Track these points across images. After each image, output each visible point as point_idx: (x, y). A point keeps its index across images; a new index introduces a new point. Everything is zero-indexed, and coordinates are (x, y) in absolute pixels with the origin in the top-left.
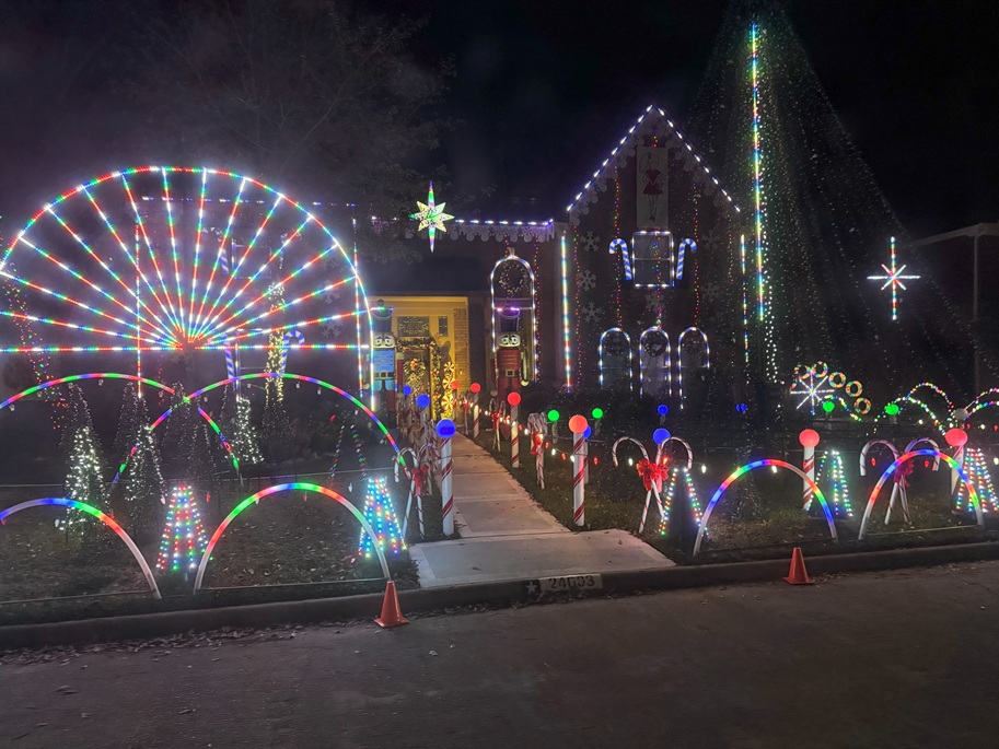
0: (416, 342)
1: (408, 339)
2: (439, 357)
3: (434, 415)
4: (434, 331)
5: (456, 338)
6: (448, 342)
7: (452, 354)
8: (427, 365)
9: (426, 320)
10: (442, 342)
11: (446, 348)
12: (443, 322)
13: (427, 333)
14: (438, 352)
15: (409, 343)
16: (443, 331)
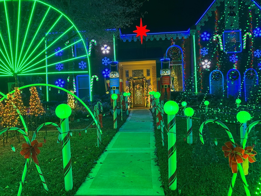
0: (139, 79)
1: (136, 78)
2: (147, 84)
3: (145, 104)
4: (145, 74)
5: (153, 77)
6: (150, 78)
7: (151, 82)
8: (143, 86)
9: (142, 71)
10: (148, 78)
11: (149, 81)
12: (148, 71)
13: (143, 75)
14: (146, 82)
15: (136, 79)
16: (148, 74)
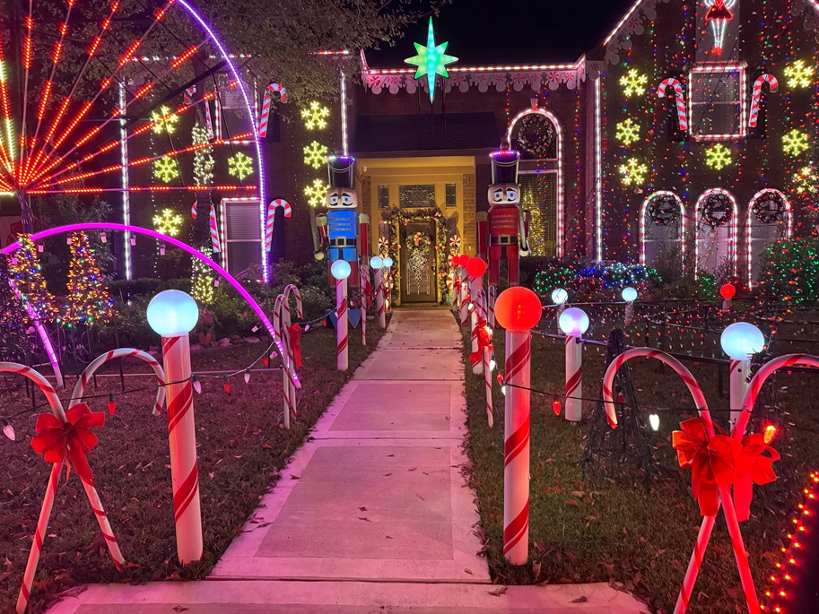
0: (420, 214)
1: (411, 210)
2: (445, 230)
3: (439, 295)
4: (440, 199)
5: (465, 208)
6: (456, 213)
7: (460, 226)
8: (433, 239)
9: (431, 189)
10: (449, 213)
11: (453, 221)
12: (450, 191)
13: (433, 203)
14: (444, 224)
15: (413, 215)
16: (451, 201)
